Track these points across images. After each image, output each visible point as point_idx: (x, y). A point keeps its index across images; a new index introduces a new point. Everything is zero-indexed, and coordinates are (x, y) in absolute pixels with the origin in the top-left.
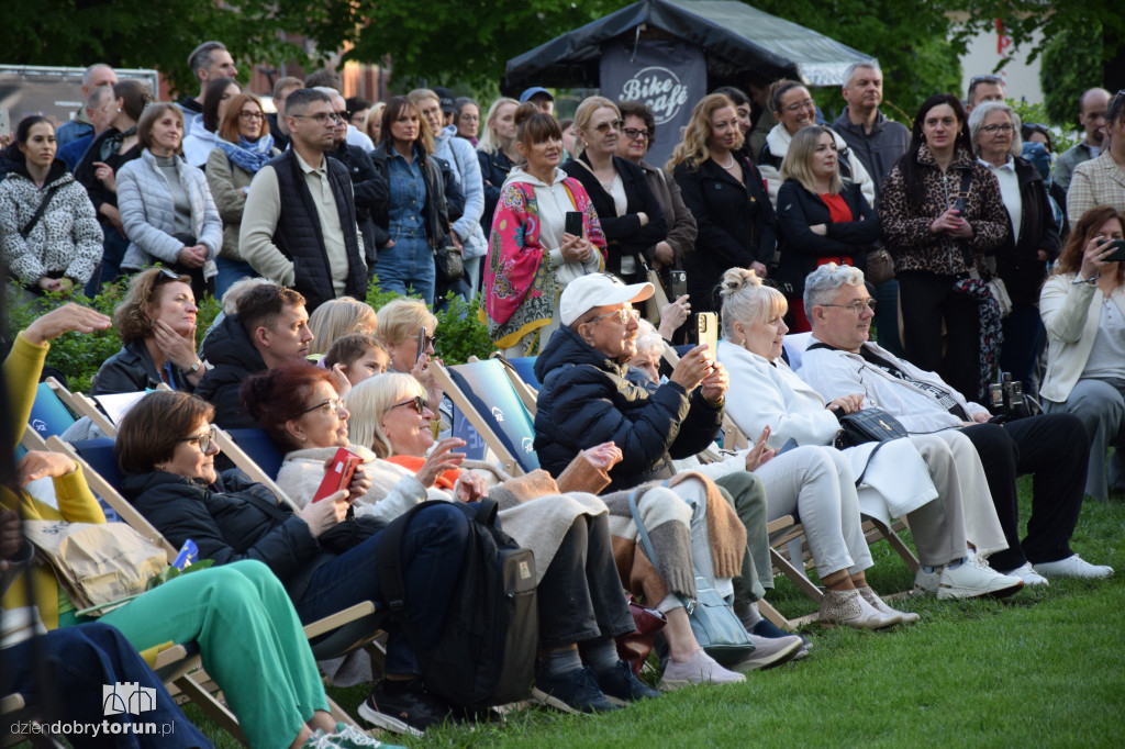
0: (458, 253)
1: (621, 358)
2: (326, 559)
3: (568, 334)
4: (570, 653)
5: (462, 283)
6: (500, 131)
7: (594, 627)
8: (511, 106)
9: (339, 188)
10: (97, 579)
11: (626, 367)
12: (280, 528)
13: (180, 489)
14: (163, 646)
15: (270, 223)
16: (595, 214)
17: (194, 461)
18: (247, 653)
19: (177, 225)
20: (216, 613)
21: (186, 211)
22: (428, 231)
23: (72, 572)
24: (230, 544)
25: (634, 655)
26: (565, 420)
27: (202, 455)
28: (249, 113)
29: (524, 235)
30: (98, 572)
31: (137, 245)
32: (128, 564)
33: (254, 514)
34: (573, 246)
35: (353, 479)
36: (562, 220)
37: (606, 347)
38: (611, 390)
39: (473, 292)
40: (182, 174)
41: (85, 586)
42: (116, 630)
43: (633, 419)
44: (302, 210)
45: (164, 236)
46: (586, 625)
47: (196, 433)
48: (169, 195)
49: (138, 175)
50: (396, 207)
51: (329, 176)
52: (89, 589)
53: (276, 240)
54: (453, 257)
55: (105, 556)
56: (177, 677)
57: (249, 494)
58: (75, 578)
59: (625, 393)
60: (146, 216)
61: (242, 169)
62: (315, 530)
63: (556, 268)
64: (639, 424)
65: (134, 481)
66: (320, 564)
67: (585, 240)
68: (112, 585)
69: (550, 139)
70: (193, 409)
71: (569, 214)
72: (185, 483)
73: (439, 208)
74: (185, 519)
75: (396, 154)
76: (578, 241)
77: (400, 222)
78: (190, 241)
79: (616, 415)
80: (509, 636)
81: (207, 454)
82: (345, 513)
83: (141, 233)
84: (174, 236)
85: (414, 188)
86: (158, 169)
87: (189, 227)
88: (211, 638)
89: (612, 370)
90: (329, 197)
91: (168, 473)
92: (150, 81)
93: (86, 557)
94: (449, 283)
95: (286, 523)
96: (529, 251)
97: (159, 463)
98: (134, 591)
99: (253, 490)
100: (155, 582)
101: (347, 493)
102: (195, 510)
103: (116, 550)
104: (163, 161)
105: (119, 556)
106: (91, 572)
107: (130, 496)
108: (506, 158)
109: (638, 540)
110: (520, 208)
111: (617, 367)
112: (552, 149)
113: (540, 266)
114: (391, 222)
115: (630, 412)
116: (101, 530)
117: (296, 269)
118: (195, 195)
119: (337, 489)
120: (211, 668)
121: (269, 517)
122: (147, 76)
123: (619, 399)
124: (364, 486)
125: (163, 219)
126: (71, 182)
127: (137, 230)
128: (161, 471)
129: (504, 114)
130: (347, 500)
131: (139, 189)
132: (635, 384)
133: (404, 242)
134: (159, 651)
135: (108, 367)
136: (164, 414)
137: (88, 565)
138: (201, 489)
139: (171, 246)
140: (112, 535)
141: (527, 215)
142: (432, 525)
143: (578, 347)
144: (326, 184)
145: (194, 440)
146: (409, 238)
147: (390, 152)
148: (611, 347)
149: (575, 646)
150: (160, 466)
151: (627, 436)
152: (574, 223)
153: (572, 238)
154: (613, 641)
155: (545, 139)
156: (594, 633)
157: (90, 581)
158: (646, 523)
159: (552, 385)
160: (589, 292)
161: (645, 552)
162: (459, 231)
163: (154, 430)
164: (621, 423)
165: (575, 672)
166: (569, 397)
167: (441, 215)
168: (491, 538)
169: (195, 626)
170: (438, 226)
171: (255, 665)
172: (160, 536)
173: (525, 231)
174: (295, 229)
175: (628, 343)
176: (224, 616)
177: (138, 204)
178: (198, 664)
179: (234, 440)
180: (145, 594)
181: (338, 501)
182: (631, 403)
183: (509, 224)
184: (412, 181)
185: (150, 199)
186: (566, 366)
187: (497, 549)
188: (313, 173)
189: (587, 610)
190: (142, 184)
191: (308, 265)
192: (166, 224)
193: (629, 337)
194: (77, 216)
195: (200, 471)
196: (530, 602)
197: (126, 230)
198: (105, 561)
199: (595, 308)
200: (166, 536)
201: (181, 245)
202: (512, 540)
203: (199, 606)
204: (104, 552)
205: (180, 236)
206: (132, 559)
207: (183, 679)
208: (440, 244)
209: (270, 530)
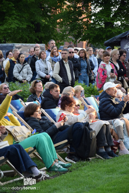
0: (93, 76)
1: (114, 97)
2: (59, 132)
3: (105, 92)
4: (102, 148)
5: (94, 81)
6: (100, 54)
7: (107, 144)
8: (103, 50)
9: (70, 66)
10: (19, 136)
11: (115, 98)
12: (51, 127)
13: (35, 120)
14: (30, 148)
15: (58, 71)
16: (116, 69)
17: (37, 115)
18: (44, 149)
19: (45, 71)
20: (39, 142)
21: (47, 69)
22: (87, 72)
23: (14, 135)
24: (43, 129)
25: (115, 149)
26: (104, 107)
27: (38, 114)
28: (55, 52)
29: (104, 73)
30: (19, 134)
31: (38, 74)
32: (24, 133)
33: (47, 124)
34: (112, 75)
35: (64, 118)
36: (110, 70)
37: (111, 95)
38: (112, 102)
39: (96, 82)
40: (46, 63)
41: (17, 137)
42: (21, 145)
43: (116, 107)
44: (63, 69)
45: (43, 73)
46: (105, 143)
47: (37, 110)
48: (44, 66)
49: (39, 63)
50: (82, 68)
51: (69, 64)
52: (17, 138)
53: (59, 74)
54: (92, 76)
55: (20, 132)
56: (33, 153)
57: (46, 121)
58: (15, 136)
59: (114, 103)
60: (40, 70)
61: (54, 62)
62: (58, 127)
63: (109, 79)
64: (117, 108)
65: (27, 119)
66: (58, 133)
67: (114, 74)
68: (22, 137)
69: (107, 56)
70: (37, 106)
71: (111, 69)
72: (36, 119)
73: (89, 68)
74: (35, 125)
75: (82, 59)
76: (113, 74)
77: (82, 71)
78: (47, 74)
79: (113, 106)
80: (91, 146)
81: (39, 114)
82: (63, 124)
83: (39, 73)
84: (45, 73)
85: (85, 65)
86: (42, 62)
87: (47, 72)
88: (38, 146)
89: (112, 99)
90: (68, 67)
91: (33, 117)
92: (44, 46)
93: (17, 132)
94: (91, 81)
95: (53, 126)
96: (105, 76)
97: (31, 115)
98: (25, 138)
99: (47, 120)
100: (29, 136)
101: (63, 121)
102: (37, 124)
103: (22, 131)
104: (43, 60)
105: (23, 132)
106: (18, 135)
107: (26, 121)
108: (101, 59)
109: (114, 129)
110: (103, 68)
111: (113, 98)
112: (107, 58)
113: (107, 78)
114: (81, 71)
115: (115, 106)
116: (20, 128)
117: (62, 79)
118: (48, 66)
119: (62, 120)
120: (38, 151)
121: (50, 125)
122: (43, 45)
123: (113, 104)
124: (66, 120)
125: (43, 70)
126: (27, 64)
127: (38, 72)
128: (32, 117)
129: (101, 51)
130: (63, 122)
131: (39, 65)
132: (116, 101)
133: (83, 74)
134: (29, 149)
135: (30, 97)
136: (32, 107)
137: (17, 134)
138: (38, 120)
139: (44, 75)
140: (22, 128)
141: (104, 69)
142: (77, 126)
143: (106, 95)
144: (68, 65)
145: (37, 111)
146: (84, 73)
147: (81, 59)
148: (112, 95)
149: (103, 147)
150: (31, 116)
151: (115, 110)
152: (112, 71)
153: (112, 74)
154: (110, 147)
155: (106, 56)
156: (106, 145)
157: (17, 136)
158: (115, 126)
159: (102, 101)
160: (108, 85)
161: (115, 131)
162: (94, 72)
163: (30, 110)
164: (114, 108)
165: (104, 152)
166: (104, 103)
167: (90, 69)
168: (88, 129)
169: (35, 144)
170: (89, 71)
171: (45, 151)
172: (31, 128)
173: (104, 72)
174: (62, 72)
175: (115, 94)
176: (40, 142)
177: (39, 68)
178: (36, 151)
179: (45, 111)
180: (27, 138)
181: (62, 122)
182: (116, 104)
183: (101, 71)
184: (85, 63)
185: (41, 67)
186: (104, 98)
187: (89, 131)
188: (65, 63)
189: (105, 141)
190: (40, 64)
191: (65, 79)
192: (43, 71)
193: (115, 93)
194: (28, 70)
195: (38, 117)
196: (95, 140)
197: (37, 72)
198: (20, 133)
199: (109, 88)
200: (32, 128)
201: (46, 75)
202: (92, 129)
203: (36, 141)
204: (20, 131)
205: (46, 73)
206: (25, 132)
207: (34, 153)
208: (90, 74)
209: (50, 127)
